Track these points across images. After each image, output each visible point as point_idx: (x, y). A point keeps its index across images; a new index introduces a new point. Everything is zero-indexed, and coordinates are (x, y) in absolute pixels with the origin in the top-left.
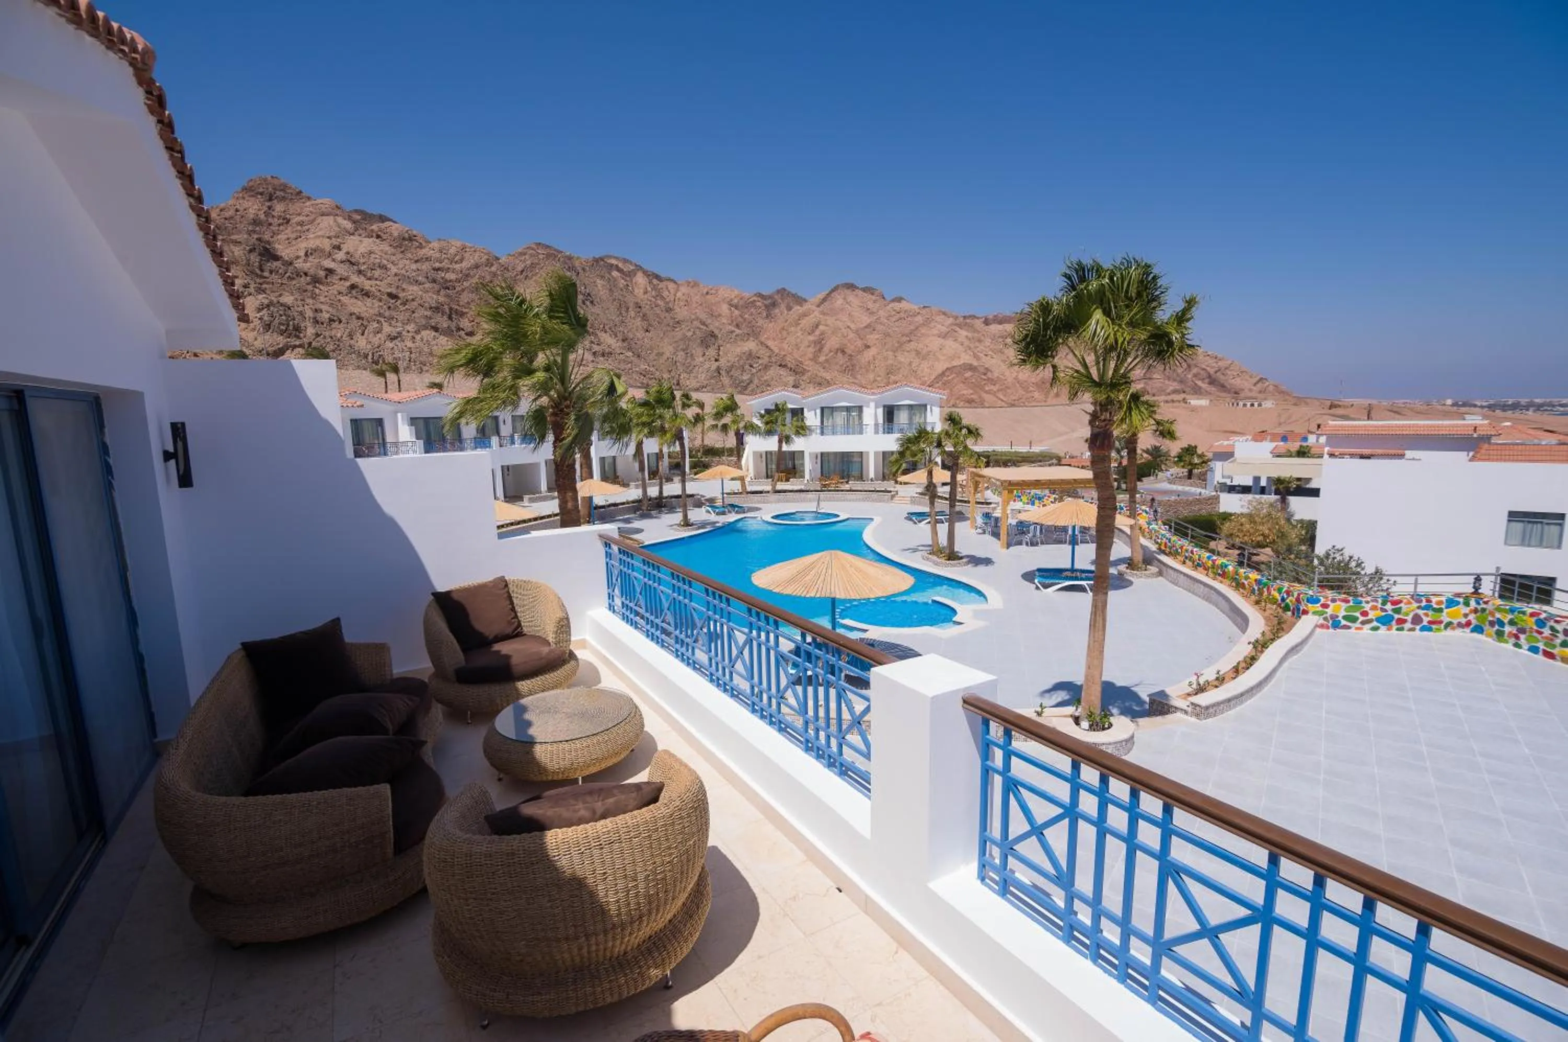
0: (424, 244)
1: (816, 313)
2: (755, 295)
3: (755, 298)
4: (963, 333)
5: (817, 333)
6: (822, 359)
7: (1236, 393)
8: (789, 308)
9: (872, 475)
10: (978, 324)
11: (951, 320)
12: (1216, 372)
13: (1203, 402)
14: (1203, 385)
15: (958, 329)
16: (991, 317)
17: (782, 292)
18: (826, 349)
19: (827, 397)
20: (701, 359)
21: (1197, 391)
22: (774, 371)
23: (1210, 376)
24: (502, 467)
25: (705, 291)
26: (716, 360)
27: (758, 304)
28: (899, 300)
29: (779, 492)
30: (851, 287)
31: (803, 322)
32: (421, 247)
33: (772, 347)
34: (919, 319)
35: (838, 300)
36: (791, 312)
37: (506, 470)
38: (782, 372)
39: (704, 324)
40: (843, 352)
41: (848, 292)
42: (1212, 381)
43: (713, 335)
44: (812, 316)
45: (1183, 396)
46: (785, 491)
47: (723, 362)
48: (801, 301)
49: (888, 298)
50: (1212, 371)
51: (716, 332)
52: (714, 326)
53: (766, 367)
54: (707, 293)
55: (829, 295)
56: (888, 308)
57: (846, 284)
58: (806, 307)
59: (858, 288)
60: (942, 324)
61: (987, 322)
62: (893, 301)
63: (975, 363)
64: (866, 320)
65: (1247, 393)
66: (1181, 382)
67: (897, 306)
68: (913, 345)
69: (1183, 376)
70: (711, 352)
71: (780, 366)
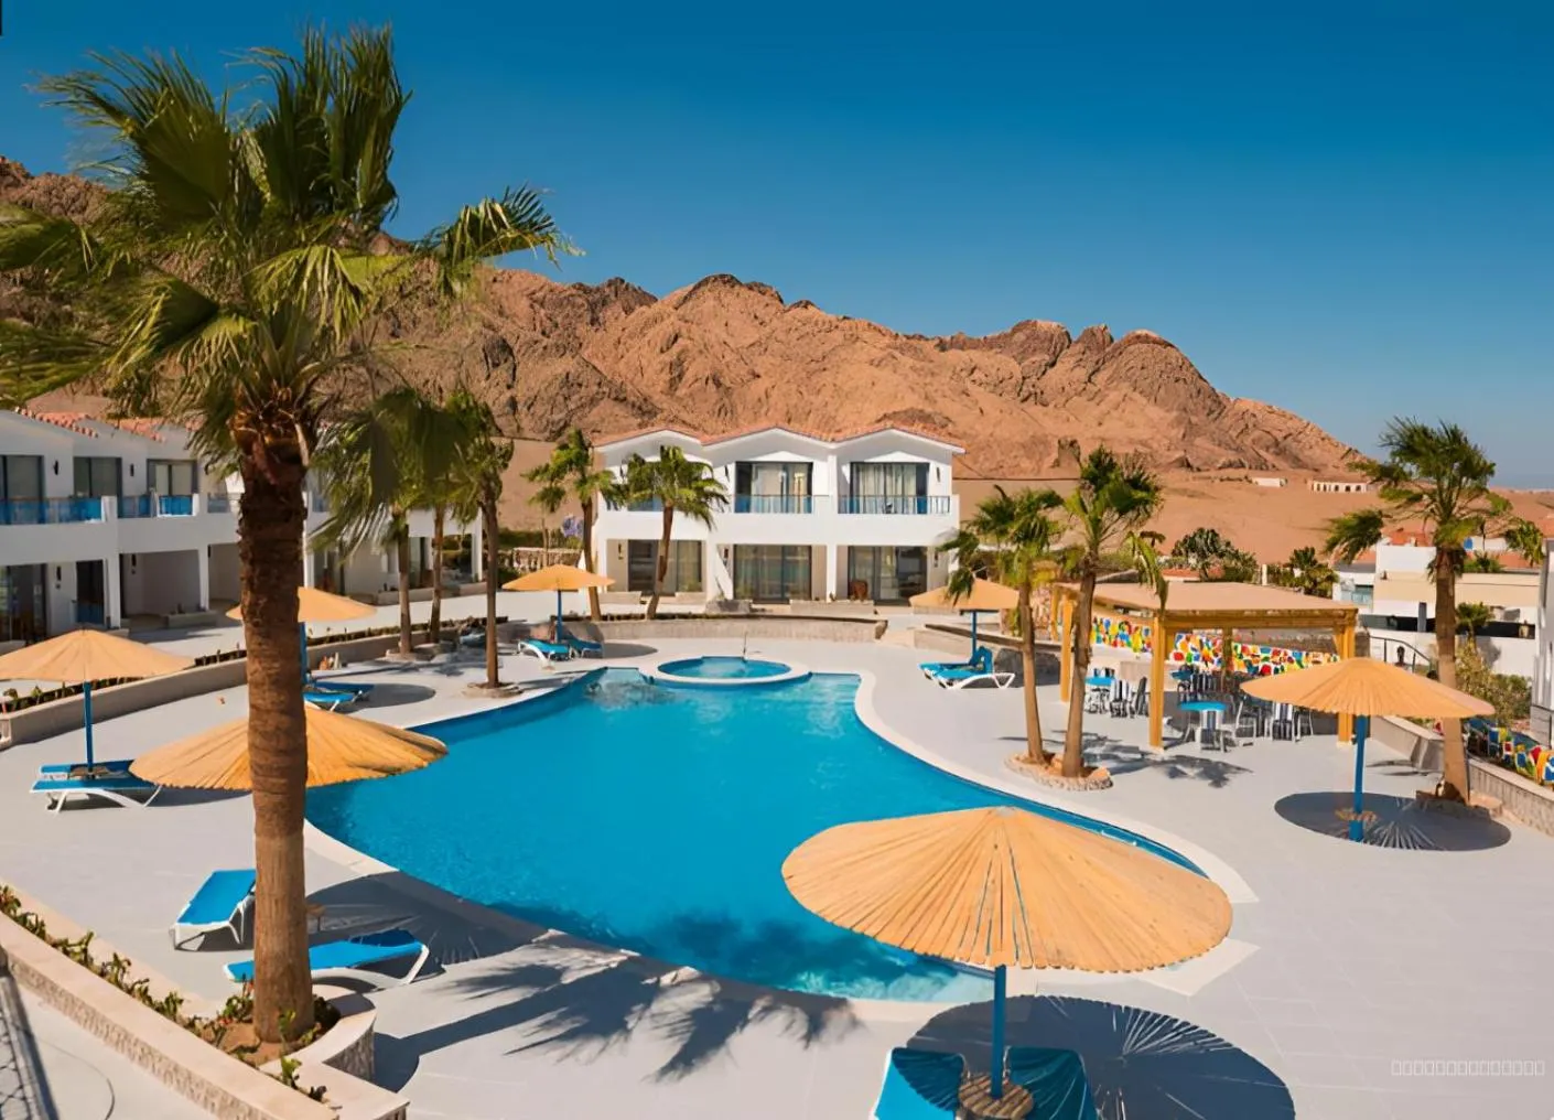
0: (22, 180)
1: (672, 318)
2: (574, 287)
3: (574, 291)
4: (907, 361)
5: (676, 349)
6: (682, 391)
7: (1316, 470)
8: (628, 310)
9: (831, 588)
10: (929, 347)
11: (887, 340)
12: (1285, 438)
13: (1275, 482)
14: (1269, 457)
15: (897, 354)
16: (948, 339)
17: (617, 284)
18: (689, 376)
19: (744, 444)
20: (483, 384)
21: (1262, 466)
22: (606, 406)
23: (1277, 443)
24: (121, 557)
25: (491, 279)
26: (509, 387)
27: (580, 301)
28: (807, 305)
29: (663, 617)
30: (731, 281)
31: (651, 333)
32: (17, 184)
33: (602, 370)
34: (837, 336)
35: (707, 301)
36: (632, 316)
37: (129, 562)
38: (619, 409)
39: (490, 327)
40: (718, 384)
41: (723, 289)
42: (1281, 451)
43: (505, 347)
44: (667, 322)
45: (1241, 473)
46: (673, 617)
47: (521, 392)
48: (647, 299)
49: (788, 303)
50: (1280, 436)
51: (511, 342)
52: (507, 330)
53: (593, 401)
54: (495, 280)
55: (696, 288)
56: (788, 316)
57: (722, 276)
58: (656, 307)
59: (741, 284)
60: (875, 346)
61: (942, 346)
62: (797, 305)
63: (929, 410)
64: (752, 335)
65: (1330, 471)
66: (1238, 450)
67: (800, 312)
68: (827, 377)
69: (1238, 442)
70: (502, 373)
71: (616, 399)
